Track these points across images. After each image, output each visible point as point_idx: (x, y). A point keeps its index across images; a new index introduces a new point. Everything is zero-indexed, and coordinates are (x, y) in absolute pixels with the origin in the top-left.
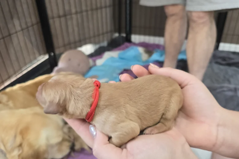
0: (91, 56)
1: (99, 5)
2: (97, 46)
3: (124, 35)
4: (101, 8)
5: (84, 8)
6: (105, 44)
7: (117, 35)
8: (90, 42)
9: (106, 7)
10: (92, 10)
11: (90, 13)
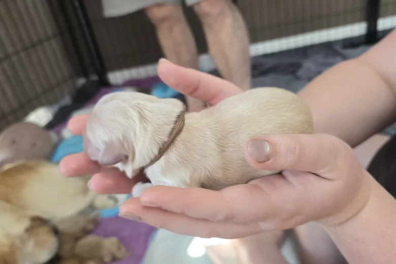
0: (50, 126)
1: (35, 39)
2: (56, 108)
3: (94, 77)
4: (41, 42)
5: (10, 50)
6: (67, 101)
7: (81, 81)
8: (40, 105)
9: (48, 39)
10: (25, 49)
11: (23, 54)
